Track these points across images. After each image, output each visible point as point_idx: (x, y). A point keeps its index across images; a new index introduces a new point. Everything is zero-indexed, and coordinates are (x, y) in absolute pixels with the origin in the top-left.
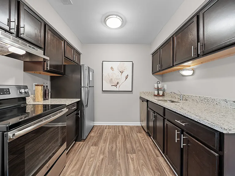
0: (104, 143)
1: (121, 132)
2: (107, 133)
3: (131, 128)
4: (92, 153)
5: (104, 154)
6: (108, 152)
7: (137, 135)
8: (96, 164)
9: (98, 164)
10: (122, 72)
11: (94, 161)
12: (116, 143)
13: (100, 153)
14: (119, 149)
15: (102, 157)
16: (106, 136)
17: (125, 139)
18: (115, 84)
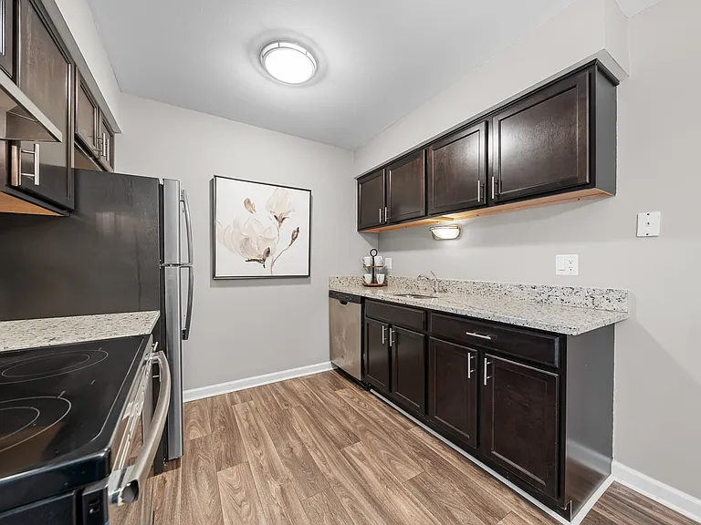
0: (258, 447)
1: (291, 400)
2: (247, 413)
3: (312, 381)
4: (235, 491)
5: (275, 475)
6: (287, 464)
7: (336, 395)
8: (271, 514)
9: (277, 511)
10: (281, 220)
11: (258, 508)
12: (296, 434)
13: (264, 478)
14: (311, 445)
15: (274, 487)
16: (250, 425)
17: (313, 416)
18: (259, 256)
